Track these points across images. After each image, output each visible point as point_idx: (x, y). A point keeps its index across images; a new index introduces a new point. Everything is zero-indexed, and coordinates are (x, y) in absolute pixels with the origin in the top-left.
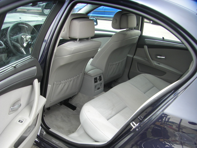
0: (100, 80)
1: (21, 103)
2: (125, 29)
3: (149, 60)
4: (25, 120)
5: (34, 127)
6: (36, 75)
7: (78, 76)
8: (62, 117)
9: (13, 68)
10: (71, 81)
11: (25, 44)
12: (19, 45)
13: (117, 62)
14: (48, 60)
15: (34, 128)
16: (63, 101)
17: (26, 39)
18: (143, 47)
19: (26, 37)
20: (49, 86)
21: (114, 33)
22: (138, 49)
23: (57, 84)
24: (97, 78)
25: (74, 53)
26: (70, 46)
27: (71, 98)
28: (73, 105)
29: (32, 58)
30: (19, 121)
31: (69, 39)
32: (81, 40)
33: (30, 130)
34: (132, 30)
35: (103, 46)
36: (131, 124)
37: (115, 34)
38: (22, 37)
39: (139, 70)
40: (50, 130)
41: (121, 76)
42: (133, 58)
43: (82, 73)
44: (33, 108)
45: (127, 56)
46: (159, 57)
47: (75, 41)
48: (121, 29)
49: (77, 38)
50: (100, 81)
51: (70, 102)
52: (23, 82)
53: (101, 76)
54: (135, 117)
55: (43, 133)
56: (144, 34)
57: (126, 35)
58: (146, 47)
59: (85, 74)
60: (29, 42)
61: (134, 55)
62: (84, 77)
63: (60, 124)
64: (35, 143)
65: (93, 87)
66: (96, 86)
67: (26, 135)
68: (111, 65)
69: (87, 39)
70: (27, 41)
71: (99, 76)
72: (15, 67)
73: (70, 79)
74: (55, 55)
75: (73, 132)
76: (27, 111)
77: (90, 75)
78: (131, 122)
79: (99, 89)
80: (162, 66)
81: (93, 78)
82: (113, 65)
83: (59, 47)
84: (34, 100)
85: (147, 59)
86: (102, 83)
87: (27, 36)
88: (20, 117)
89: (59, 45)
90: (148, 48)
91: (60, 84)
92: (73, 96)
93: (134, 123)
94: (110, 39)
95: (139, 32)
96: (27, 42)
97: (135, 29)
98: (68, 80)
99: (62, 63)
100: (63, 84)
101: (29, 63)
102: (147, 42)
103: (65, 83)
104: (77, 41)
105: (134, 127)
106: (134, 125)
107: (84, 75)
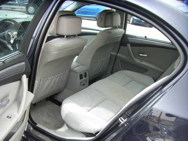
0: (86, 76)
1: (9, 99)
2: (110, 28)
3: (131, 58)
4: (13, 116)
5: (22, 122)
6: (25, 71)
7: (64, 72)
8: (47, 113)
9: (2, 63)
10: (57, 77)
11: (11, 40)
12: (6, 42)
13: (101, 60)
14: (36, 56)
15: (21, 124)
16: (49, 97)
17: (12, 35)
18: (126, 46)
19: (12, 34)
20: (37, 82)
21: (98, 32)
22: (121, 47)
23: (44, 81)
24: (82, 74)
25: (61, 49)
26: (58, 43)
27: (57, 94)
28: (59, 100)
29: (20, 53)
30: (8, 117)
31: (57, 36)
32: (68, 37)
33: (18, 126)
34: (117, 28)
35: (88, 44)
36: (119, 119)
37: (100, 33)
38: (8, 34)
39: (122, 67)
40: (37, 125)
41: (105, 73)
42: (116, 55)
43: (68, 70)
44: (21, 103)
45: (111, 54)
46: (141, 55)
47: (63, 38)
48: (106, 27)
49: (64, 35)
50: (86, 78)
51: (56, 98)
52: (11, 77)
53: (86, 73)
54: (123, 113)
55: (30, 129)
56: (127, 33)
57: (111, 33)
58: (129, 45)
59: (71, 70)
60: (15, 39)
61: (118, 53)
62: (69, 74)
63: (46, 119)
64: (22, 139)
65: (79, 83)
66: (81, 82)
67: (14, 131)
68: (96, 62)
69: (74, 36)
70: (13, 37)
71: (85, 73)
72: (3, 62)
73: (56, 76)
74: (43, 52)
75: (60, 128)
76: (15, 107)
77: (75, 72)
78: (119, 117)
79: (84, 85)
80: (144, 63)
81: (79, 75)
82: (98, 62)
83: (46, 43)
84: (22, 96)
85: (130, 57)
86: (87, 80)
87: (13, 32)
88: (8, 113)
89: (46, 42)
90: (131, 46)
91: (47, 80)
92: (59, 93)
93: (122, 118)
94: (95, 37)
95: (122, 30)
96: (14, 39)
97: (119, 27)
98: (54, 76)
99: (50, 59)
100: (50, 81)
101: (18, 58)
102: (130, 41)
103: (52, 79)
104: (64, 38)
105: (122, 123)
106: (123, 121)
107: (70, 72)
